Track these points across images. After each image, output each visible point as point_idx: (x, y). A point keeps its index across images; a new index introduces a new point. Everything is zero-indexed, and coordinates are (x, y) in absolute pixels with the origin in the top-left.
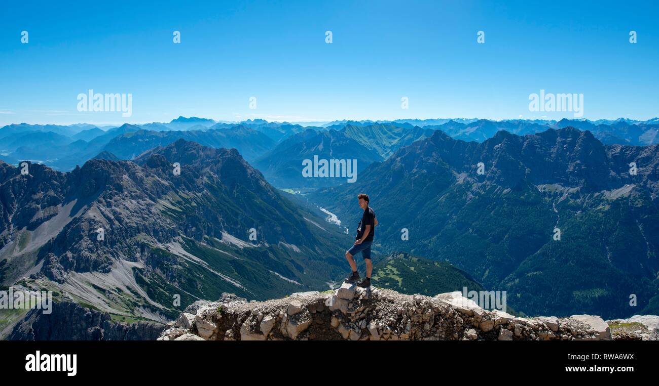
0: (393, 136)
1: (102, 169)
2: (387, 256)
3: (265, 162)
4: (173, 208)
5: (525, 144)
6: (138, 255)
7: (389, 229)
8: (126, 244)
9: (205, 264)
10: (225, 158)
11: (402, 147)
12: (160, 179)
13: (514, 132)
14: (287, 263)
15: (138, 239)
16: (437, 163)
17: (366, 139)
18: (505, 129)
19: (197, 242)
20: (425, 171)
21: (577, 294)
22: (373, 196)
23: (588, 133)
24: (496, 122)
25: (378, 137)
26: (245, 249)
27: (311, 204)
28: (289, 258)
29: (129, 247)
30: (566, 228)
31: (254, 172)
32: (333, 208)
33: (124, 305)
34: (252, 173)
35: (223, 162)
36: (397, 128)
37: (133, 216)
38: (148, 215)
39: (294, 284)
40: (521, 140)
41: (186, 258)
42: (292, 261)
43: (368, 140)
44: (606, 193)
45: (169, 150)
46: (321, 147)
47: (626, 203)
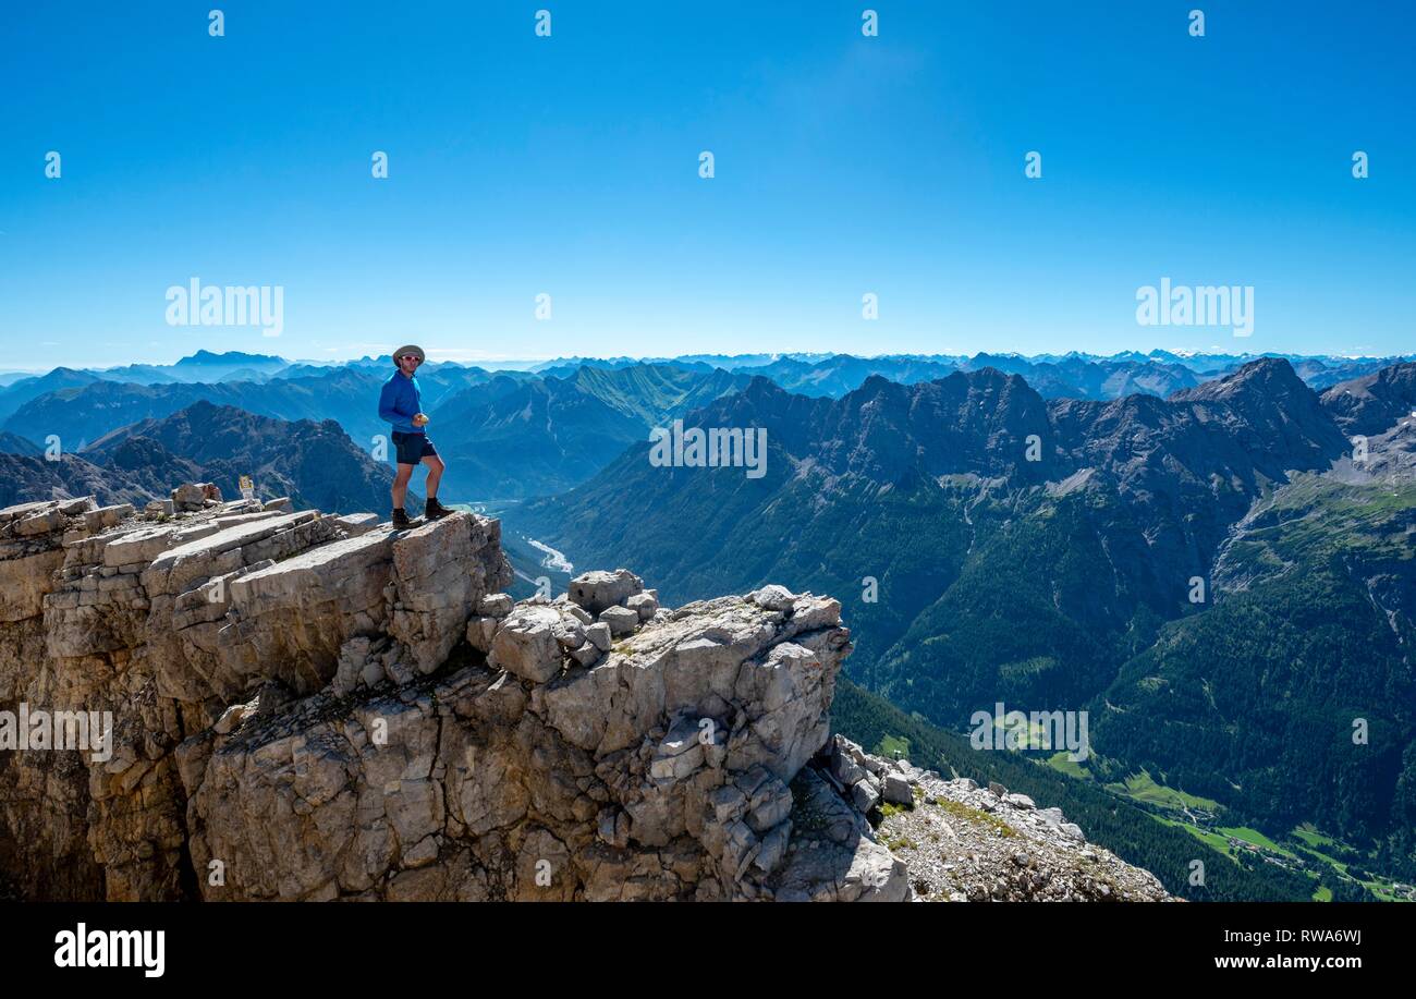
0: (675, 388)
5: (915, 400)
7: (671, 574)
10: (311, 442)
11: (693, 411)
12: (149, 495)
13: (898, 378)
17: (620, 395)
18: (883, 374)
21: (1005, 669)
23: (1018, 379)
24: (866, 360)
25: (644, 390)
27: (509, 532)
30: (987, 552)
32: (558, 539)
34: (375, 473)
35: (305, 451)
36: (681, 372)
40: (908, 394)
43: (625, 397)
44: (1050, 485)
45: (172, 426)
46: (527, 413)
47: (1081, 502)
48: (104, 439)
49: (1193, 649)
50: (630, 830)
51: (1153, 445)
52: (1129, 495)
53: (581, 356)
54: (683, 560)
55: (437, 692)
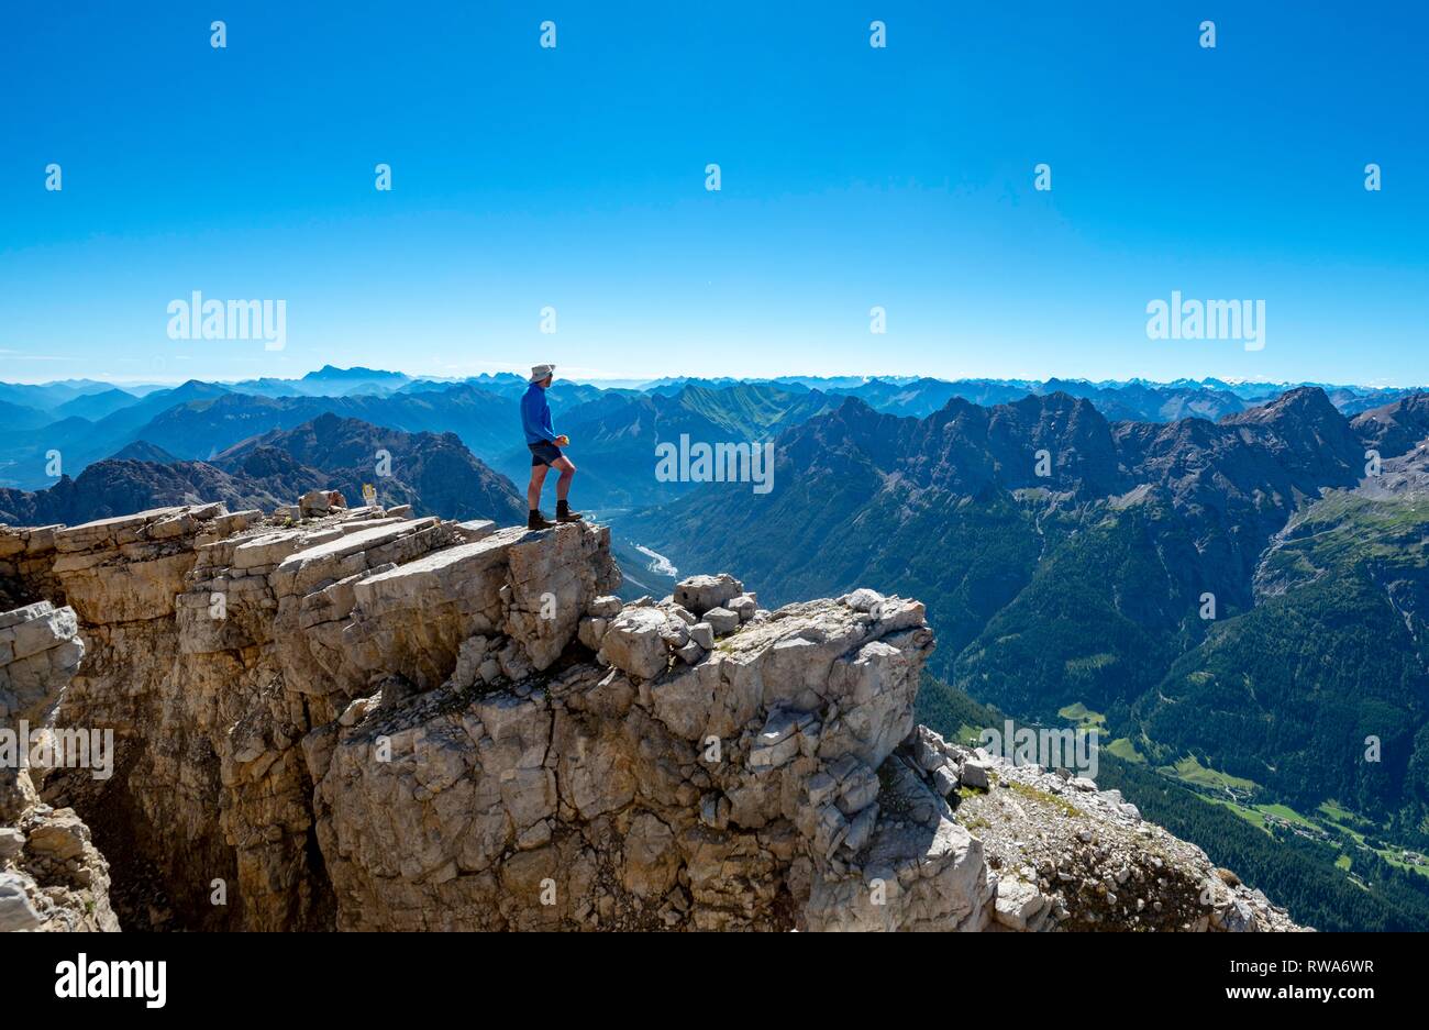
0: (774, 407)
1: (130, 481)
5: (993, 420)
7: (769, 578)
10: (431, 453)
11: (790, 428)
12: (277, 501)
13: (978, 400)
16: (851, 456)
17: (722, 412)
18: (963, 395)
20: (830, 470)
21: (1071, 665)
22: (737, 518)
23: (1085, 402)
24: (949, 384)
25: (744, 408)
27: (619, 539)
30: (1055, 559)
31: (496, 481)
32: (663, 545)
34: (492, 483)
35: (425, 461)
36: (780, 392)
40: (987, 414)
43: (727, 414)
44: (1113, 499)
45: (297, 439)
46: (636, 428)
47: (1140, 514)
48: (234, 448)
49: (1237, 647)
50: (730, 813)
51: (1204, 463)
52: (1183, 509)
53: (687, 376)
54: (780, 565)
55: (550, 687)
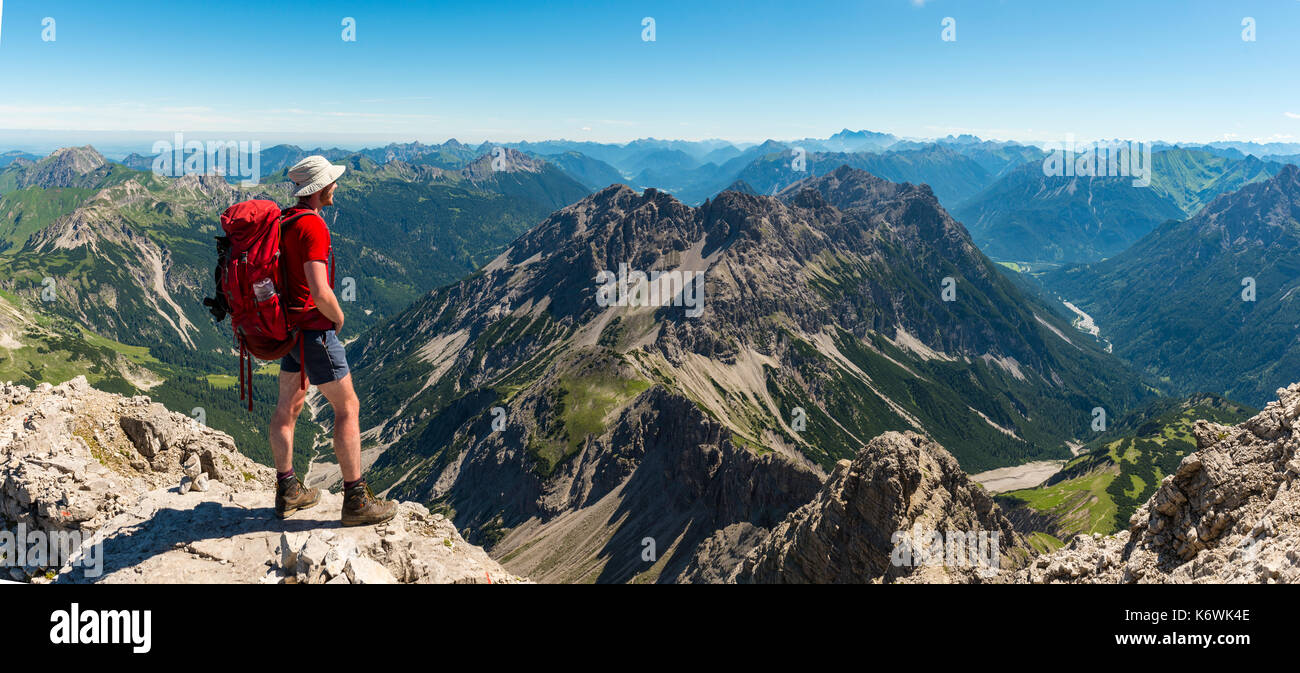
0: (1207, 172)
1: (736, 206)
2: (1182, 401)
3: (973, 210)
4: (826, 277)
6: (773, 346)
8: (759, 325)
9: (867, 379)
10: (911, 200)
11: (1222, 195)
12: (811, 228)
14: (1001, 397)
15: (775, 321)
19: (856, 339)
20: (1260, 242)
22: (1162, 284)
25: (1177, 172)
26: (932, 362)
27: (1049, 292)
28: (1004, 390)
29: (761, 330)
31: (954, 227)
32: (1088, 304)
33: (748, 422)
34: (952, 229)
35: (906, 206)
36: (1214, 157)
37: (771, 282)
38: (791, 283)
39: (1009, 437)
41: (839, 364)
42: (1010, 396)
43: (1159, 178)
46: (1072, 188)
48: (788, 188)
53: (1123, 139)
